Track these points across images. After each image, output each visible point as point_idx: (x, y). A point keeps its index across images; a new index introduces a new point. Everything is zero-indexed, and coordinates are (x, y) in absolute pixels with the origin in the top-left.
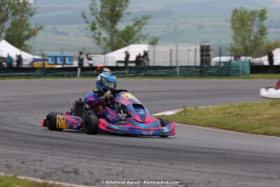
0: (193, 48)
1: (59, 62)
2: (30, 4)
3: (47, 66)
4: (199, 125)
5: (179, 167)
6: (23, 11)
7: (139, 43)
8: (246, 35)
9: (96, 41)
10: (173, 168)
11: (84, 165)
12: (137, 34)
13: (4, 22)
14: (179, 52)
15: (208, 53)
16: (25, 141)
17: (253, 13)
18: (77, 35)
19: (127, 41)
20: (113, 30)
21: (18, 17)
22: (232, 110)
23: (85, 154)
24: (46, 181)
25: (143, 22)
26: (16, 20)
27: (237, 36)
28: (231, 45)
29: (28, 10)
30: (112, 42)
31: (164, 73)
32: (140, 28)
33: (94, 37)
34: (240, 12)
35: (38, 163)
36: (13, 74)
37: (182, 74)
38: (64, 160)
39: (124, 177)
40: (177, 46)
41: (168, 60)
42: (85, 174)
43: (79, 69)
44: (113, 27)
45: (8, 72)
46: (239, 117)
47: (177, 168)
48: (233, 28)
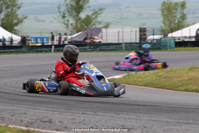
0: (134, 30)
1: (39, 42)
3: (31, 44)
4: (138, 85)
5: (124, 116)
6: (13, 5)
8: (172, 20)
9: (66, 26)
10: (119, 118)
11: (56, 116)
12: (94, 21)
14: (124, 33)
15: (145, 33)
16: (15, 100)
17: (176, 4)
18: (52, 22)
20: (77, 18)
21: (9, 10)
22: (162, 74)
23: (57, 108)
24: (29, 129)
25: (99, 12)
26: (8, 12)
27: (165, 21)
28: (161, 27)
29: (18, 5)
30: (76, 26)
31: (114, 48)
32: (96, 16)
33: (64, 23)
34: (167, 3)
35: (23, 116)
36: (6, 51)
37: (126, 48)
38: (42, 113)
39: (84, 124)
40: (123, 29)
41: (117, 38)
42: (57, 123)
43: (53, 47)
44: (77, 16)
45: (3, 49)
46: (167, 79)
47: (122, 117)
48: (162, 15)
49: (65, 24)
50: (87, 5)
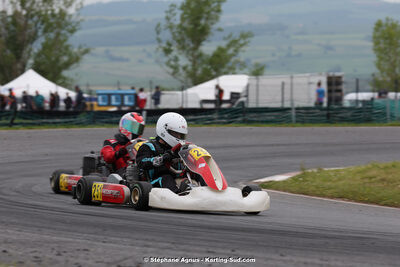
1: (114, 102)
2: (71, 16)
3: (96, 109)
4: (324, 196)
5: (294, 259)
6: (59, 26)
7: (234, 73)
8: (395, 61)
9: (171, 70)
10: (285, 261)
12: (233, 60)
13: (32, 43)
14: (295, 87)
15: (339, 87)
16: (64, 222)
18: (141, 61)
19: (216, 70)
20: (196, 54)
21: (52, 35)
22: (374, 173)
23: (153, 240)
25: (242, 42)
26: (50, 39)
27: (382, 63)
28: (373, 75)
29: (67, 24)
30: (195, 70)
31: (272, 118)
32: (236, 51)
33: (168, 64)
34: (387, 25)
35: (82, 255)
37: (299, 119)
38: (121, 250)
40: (292, 77)
41: (279, 98)
43: (145, 113)
44: (195, 49)
45: (37, 118)
46: (385, 183)
47: (291, 261)
48: (375, 50)
49: (172, 67)
50: (216, 26)
